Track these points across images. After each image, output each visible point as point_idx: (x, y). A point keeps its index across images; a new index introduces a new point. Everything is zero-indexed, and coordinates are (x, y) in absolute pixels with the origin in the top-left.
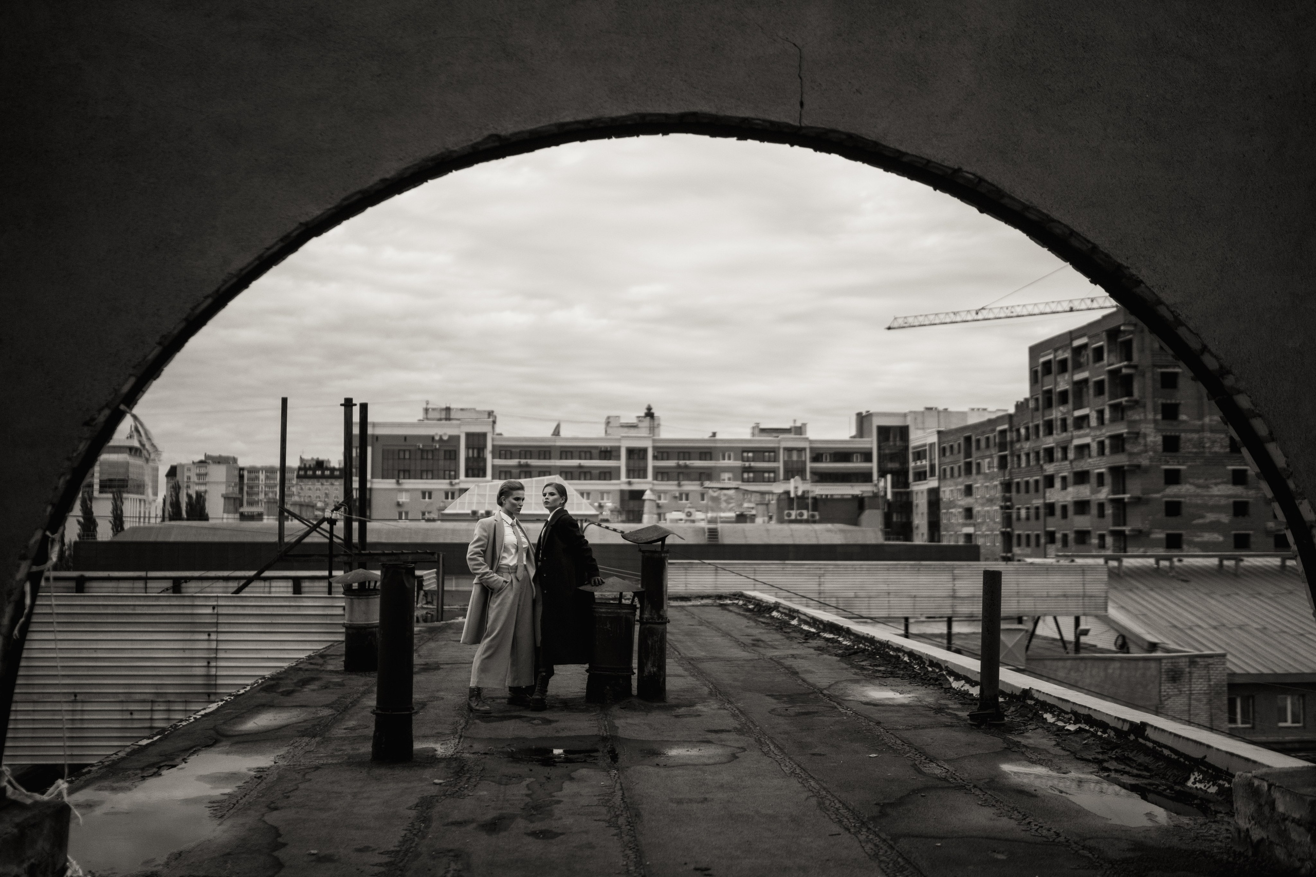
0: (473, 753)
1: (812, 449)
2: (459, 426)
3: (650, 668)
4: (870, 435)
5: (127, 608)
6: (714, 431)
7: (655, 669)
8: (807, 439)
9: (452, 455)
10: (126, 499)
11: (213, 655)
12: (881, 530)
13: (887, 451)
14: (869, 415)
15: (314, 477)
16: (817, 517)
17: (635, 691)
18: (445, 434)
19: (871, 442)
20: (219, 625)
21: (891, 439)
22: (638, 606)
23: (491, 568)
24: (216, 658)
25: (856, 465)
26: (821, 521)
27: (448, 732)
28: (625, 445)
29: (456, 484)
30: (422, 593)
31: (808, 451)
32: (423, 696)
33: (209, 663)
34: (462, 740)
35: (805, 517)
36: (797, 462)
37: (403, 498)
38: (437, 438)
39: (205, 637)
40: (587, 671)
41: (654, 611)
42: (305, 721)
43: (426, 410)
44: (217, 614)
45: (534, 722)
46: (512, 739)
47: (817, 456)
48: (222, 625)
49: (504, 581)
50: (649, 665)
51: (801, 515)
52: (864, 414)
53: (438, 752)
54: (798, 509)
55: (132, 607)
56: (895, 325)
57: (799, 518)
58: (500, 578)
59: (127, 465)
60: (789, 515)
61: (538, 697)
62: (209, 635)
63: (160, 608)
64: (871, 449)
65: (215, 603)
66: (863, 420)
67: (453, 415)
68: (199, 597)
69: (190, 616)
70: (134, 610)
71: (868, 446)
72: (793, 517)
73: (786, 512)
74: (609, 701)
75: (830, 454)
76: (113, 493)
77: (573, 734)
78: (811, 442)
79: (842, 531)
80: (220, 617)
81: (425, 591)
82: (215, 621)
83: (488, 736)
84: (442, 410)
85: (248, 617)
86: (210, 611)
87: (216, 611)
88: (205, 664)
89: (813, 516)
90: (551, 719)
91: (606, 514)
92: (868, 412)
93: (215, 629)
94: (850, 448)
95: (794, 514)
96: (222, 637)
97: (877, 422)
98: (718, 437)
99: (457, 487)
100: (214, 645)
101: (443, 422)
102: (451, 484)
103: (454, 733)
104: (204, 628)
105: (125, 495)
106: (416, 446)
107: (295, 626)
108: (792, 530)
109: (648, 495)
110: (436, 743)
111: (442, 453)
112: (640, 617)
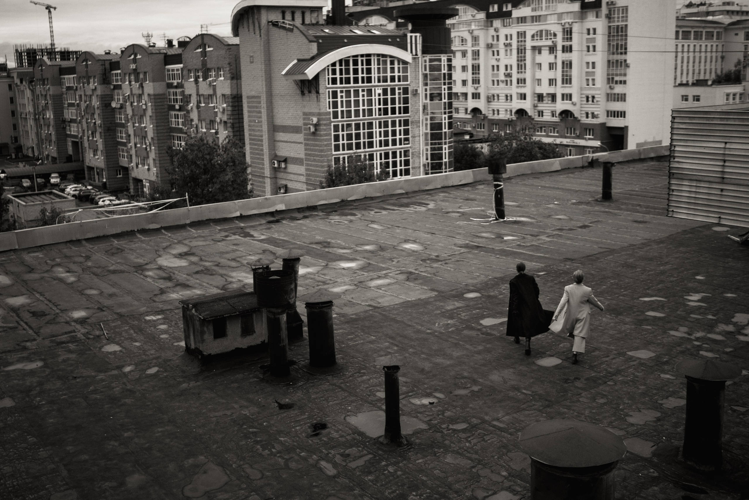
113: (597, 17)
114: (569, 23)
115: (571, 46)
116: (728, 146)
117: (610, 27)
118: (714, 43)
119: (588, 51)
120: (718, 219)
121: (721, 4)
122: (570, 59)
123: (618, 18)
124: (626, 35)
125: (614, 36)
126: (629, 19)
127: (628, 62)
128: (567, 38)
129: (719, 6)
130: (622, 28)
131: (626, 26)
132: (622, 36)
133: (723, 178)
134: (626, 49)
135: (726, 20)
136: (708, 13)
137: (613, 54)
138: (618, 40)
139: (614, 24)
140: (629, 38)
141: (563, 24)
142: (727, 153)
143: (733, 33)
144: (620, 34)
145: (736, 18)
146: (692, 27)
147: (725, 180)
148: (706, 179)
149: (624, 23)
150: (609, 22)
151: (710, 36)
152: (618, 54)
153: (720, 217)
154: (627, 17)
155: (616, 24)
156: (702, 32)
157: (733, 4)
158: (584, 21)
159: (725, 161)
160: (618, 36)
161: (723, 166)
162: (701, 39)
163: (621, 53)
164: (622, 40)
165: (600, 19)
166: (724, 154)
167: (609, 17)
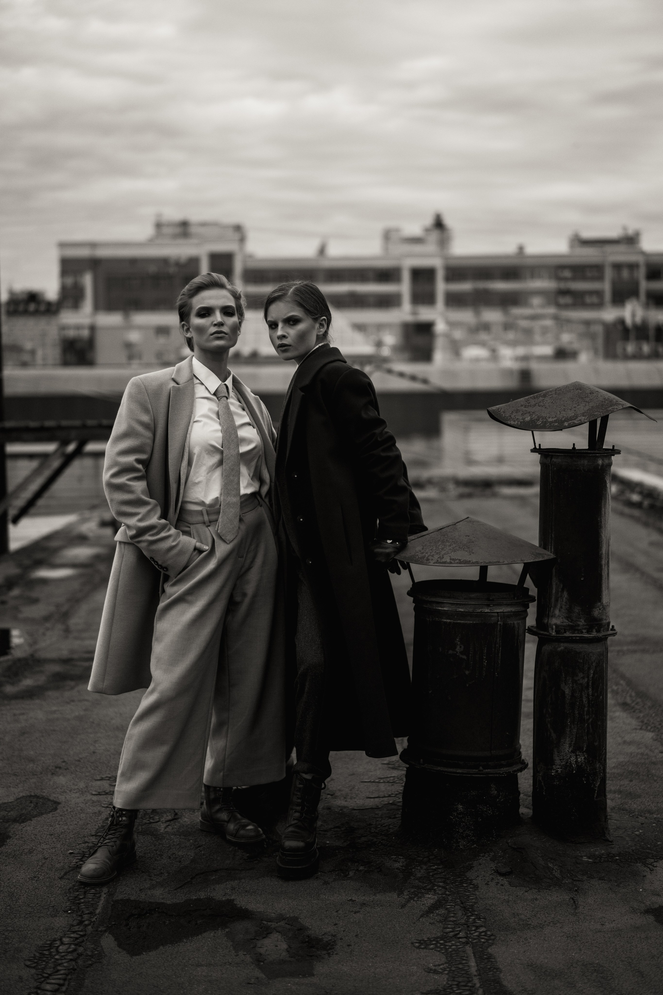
1: (647, 264)
2: (200, 245)
3: (566, 754)
6: (522, 244)
7: (581, 759)
8: (641, 252)
15: (26, 313)
18: (182, 256)
22: (533, 591)
23: (164, 515)
28: (408, 263)
31: (643, 267)
35: (646, 351)
36: (629, 280)
37: (134, 337)
38: (172, 259)
41: (577, 609)
43: (159, 226)
47: (655, 273)
49: (195, 549)
50: (566, 747)
51: (641, 349)
54: (637, 341)
57: (638, 353)
58: (184, 539)
67: (193, 230)
72: (630, 352)
73: (619, 345)
78: (647, 255)
84: (178, 224)
89: (655, 350)
91: (386, 352)
95: (630, 348)
101: (180, 239)
106: (146, 271)
108: (628, 369)
109: (440, 327)
111: (179, 281)
112: (539, 619)
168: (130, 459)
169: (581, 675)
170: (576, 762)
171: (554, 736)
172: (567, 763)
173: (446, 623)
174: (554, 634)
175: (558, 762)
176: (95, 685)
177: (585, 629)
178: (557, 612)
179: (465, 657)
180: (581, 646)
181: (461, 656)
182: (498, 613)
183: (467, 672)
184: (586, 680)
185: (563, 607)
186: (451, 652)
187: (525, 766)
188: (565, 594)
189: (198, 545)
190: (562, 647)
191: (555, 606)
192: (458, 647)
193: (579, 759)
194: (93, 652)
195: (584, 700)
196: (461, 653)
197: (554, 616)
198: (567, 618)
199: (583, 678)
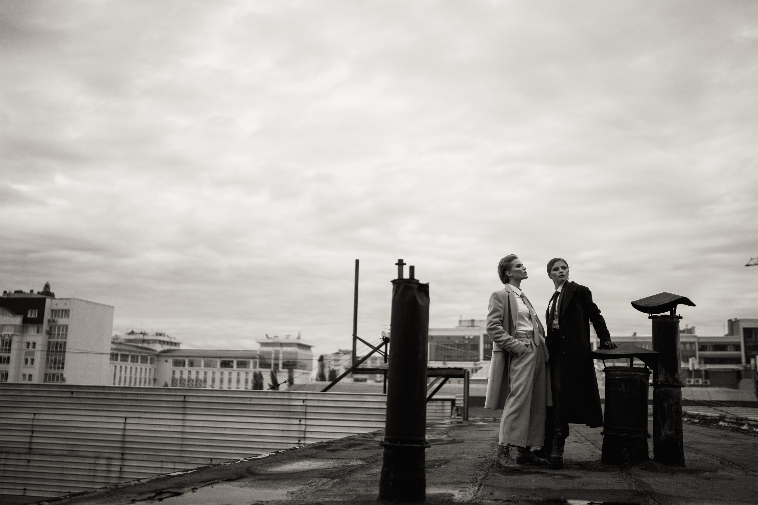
0: (495, 500)
1: (699, 343)
2: (479, 330)
3: (666, 431)
4: (738, 334)
5: (246, 399)
6: (635, 332)
8: (695, 337)
9: (476, 347)
10: (296, 372)
11: (303, 436)
12: (755, 392)
13: (751, 344)
14: (737, 321)
16: (709, 383)
17: (651, 455)
18: (471, 335)
19: (740, 338)
20: (307, 414)
21: (753, 336)
23: (511, 335)
24: (304, 438)
25: (730, 353)
26: (712, 385)
27: (467, 481)
29: (479, 364)
30: (455, 408)
31: (697, 344)
32: (447, 457)
33: (299, 441)
34: (482, 487)
35: (701, 383)
36: (690, 351)
38: (467, 337)
39: (297, 422)
40: (602, 433)
41: (668, 375)
42: (334, 468)
43: (460, 321)
44: (306, 406)
45: (555, 477)
46: (536, 489)
47: (703, 347)
48: (309, 414)
50: (666, 428)
51: (698, 381)
52: (734, 320)
53: (456, 497)
54: (695, 378)
55: (249, 399)
56: (752, 263)
57: (696, 383)
58: (520, 342)
59: (296, 353)
60: (689, 382)
61: (555, 455)
62: (300, 421)
63: (268, 400)
64: (740, 342)
65: (304, 398)
66: (733, 324)
67: (476, 324)
68: (294, 393)
69: (287, 407)
70: (251, 401)
71: (738, 340)
72: (692, 383)
73: (687, 380)
74: (626, 463)
75: (712, 346)
76: (288, 368)
77: (602, 488)
78: (699, 338)
79: (726, 392)
80: (308, 408)
81: (457, 407)
82: (304, 410)
83: (510, 486)
84: (469, 321)
85: (327, 409)
86: (301, 403)
87: (305, 404)
88: (297, 442)
89: (706, 382)
90: (572, 475)
92: (736, 319)
93: (304, 417)
94: (726, 342)
95: (692, 381)
96: (309, 422)
97: (742, 325)
98: (638, 335)
99: (478, 366)
100: (303, 428)
101: (470, 328)
102: (475, 364)
103: (473, 482)
104: (297, 415)
105: (294, 370)
106: (454, 342)
107: (360, 416)
108: (692, 391)
110: (454, 489)
111: (469, 347)
112: (654, 380)
113: (38, 332)
114: (9, 335)
115: (9, 358)
116: (37, 417)
117: (49, 343)
118: (148, 366)
119: (26, 363)
120: (23, 491)
121: (155, 334)
122: (7, 370)
123: (58, 335)
124: (65, 352)
125: (53, 351)
126: (68, 337)
127: (64, 376)
128: (6, 350)
129: (153, 335)
130: (61, 345)
131: (65, 343)
132: (60, 352)
133: (30, 449)
134: (63, 364)
135: (159, 348)
136: (144, 341)
137: (51, 367)
138: (56, 355)
139: (53, 340)
140: (67, 354)
141: (3, 336)
142: (35, 423)
143: (164, 359)
144: (59, 349)
145: (166, 347)
146: (130, 351)
147: (32, 451)
148: (15, 450)
149: (64, 340)
150: (50, 338)
151: (144, 360)
152: (55, 368)
153: (25, 489)
154: (66, 334)
155: (56, 340)
156: (138, 356)
157: (164, 335)
158: (24, 334)
159: (33, 432)
160: (56, 351)
161: (31, 437)
162: (137, 362)
163: (59, 368)
164: (60, 355)
165: (41, 334)
166: (33, 425)
167: (49, 333)
168: (497, 320)
169: (671, 400)
170: (671, 434)
171: (661, 424)
172: (667, 434)
173: (618, 378)
174: (660, 384)
175: (663, 434)
176: (487, 406)
177: (672, 382)
178: (661, 376)
179: (625, 391)
180: (670, 388)
181: (624, 391)
182: (638, 375)
183: (627, 397)
184: (673, 402)
185: (663, 374)
186: (620, 389)
187: (650, 437)
188: (664, 369)
189: (526, 343)
190: (663, 389)
191: (660, 374)
192: (623, 387)
193: (672, 433)
194: (486, 389)
195: (673, 409)
196: (624, 390)
197: (659, 378)
198: (665, 378)
199: (672, 401)
